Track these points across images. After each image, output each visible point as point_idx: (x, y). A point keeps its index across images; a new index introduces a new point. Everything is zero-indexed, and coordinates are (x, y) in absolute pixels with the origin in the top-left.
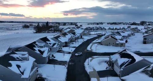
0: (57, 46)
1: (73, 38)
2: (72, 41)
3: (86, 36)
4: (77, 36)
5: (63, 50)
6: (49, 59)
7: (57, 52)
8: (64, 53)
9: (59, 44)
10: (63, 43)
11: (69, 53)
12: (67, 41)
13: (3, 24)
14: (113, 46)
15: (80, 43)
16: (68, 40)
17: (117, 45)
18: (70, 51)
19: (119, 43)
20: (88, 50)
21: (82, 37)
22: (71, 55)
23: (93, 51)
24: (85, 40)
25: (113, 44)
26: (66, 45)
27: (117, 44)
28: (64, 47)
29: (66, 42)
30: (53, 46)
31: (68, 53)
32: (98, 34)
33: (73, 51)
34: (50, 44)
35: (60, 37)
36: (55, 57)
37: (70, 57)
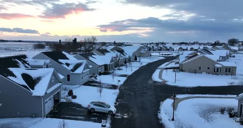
0: (84, 69)
1: (119, 59)
2: (117, 64)
3: (144, 57)
4: (127, 56)
5: (98, 80)
6: (56, 101)
7: (85, 84)
8: (101, 87)
9: (91, 66)
10: (100, 66)
11: (114, 87)
12: (108, 63)
13: (3, 43)
14: (209, 73)
15: (135, 69)
16: (111, 62)
17: (217, 71)
18: (115, 83)
19: (221, 66)
20: (155, 82)
21: (136, 59)
22: (117, 91)
23: (167, 83)
24: (144, 64)
25: (208, 68)
26: (106, 70)
27: (218, 69)
28: (102, 76)
29: (106, 66)
30: (73, 70)
31: (110, 88)
32: (165, 55)
33: (122, 83)
34: (68, 65)
35: (93, 56)
36: (75, 97)
37: (115, 97)
